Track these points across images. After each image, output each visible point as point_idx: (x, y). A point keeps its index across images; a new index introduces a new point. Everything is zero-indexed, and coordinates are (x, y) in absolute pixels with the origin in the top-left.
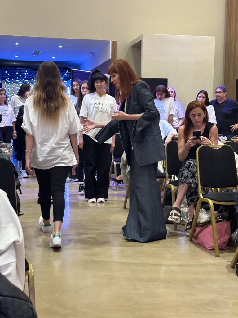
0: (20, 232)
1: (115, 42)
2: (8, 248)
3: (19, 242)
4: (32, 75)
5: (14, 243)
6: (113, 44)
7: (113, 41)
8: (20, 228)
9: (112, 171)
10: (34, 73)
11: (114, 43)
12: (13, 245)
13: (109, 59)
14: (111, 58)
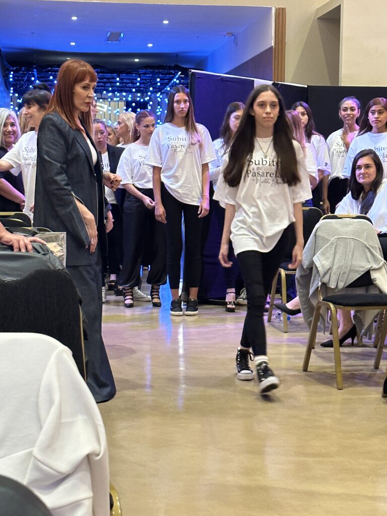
0: (100, 433)
1: (283, 9)
2: (76, 469)
3: (98, 455)
4: (105, 83)
5: (88, 457)
6: (279, 15)
7: (279, 8)
8: (100, 425)
9: (277, 288)
10: (108, 79)
11: (281, 14)
12: (86, 461)
13: (269, 46)
14: (273, 44)
